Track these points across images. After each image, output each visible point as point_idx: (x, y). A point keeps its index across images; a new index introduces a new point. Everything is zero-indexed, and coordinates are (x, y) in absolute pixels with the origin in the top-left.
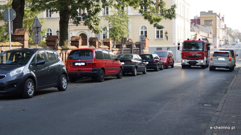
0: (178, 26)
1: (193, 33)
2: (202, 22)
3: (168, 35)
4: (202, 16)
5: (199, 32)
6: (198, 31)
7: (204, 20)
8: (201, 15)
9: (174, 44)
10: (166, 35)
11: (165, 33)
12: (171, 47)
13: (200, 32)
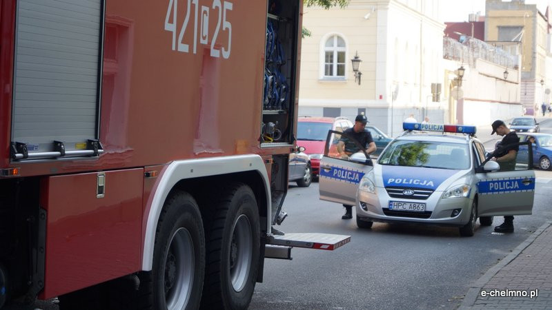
0: (397, 39)
1: (454, 65)
2: (491, 32)
3: (361, 67)
4: (493, 13)
5: (474, 61)
6: (472, 60)
7: (499, 27)
8: (487, 11)
9: (381, 97)
10: (356, 68)
11: (353, 61)
12: (369, 108)
13: (477, 61)
